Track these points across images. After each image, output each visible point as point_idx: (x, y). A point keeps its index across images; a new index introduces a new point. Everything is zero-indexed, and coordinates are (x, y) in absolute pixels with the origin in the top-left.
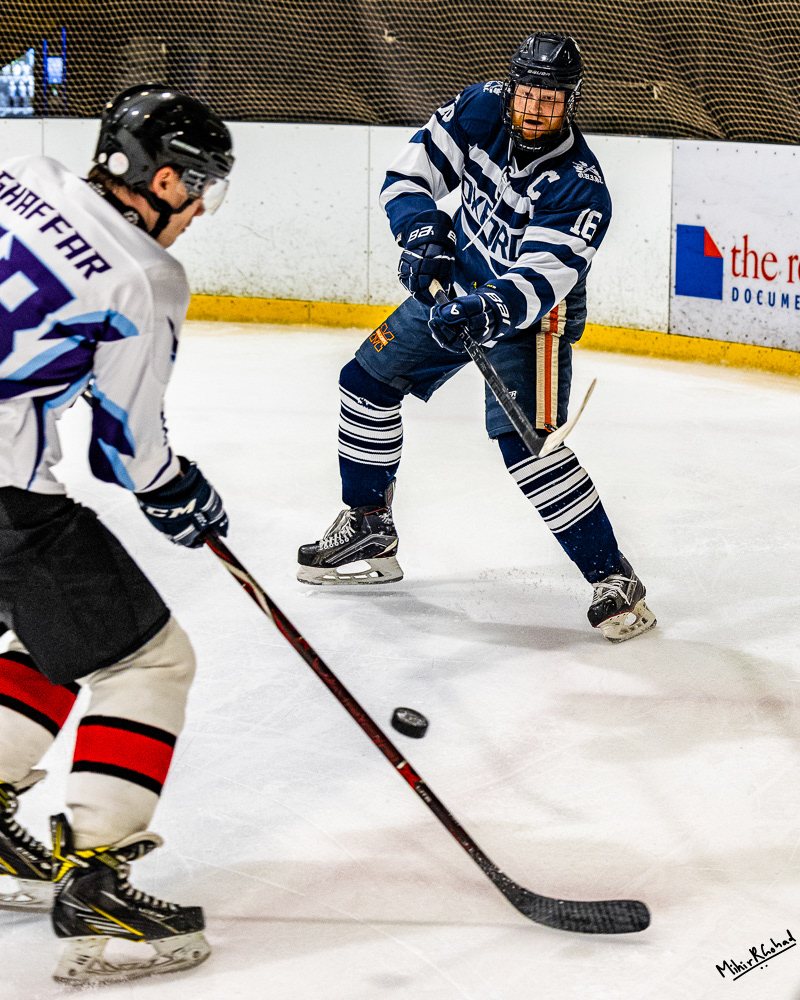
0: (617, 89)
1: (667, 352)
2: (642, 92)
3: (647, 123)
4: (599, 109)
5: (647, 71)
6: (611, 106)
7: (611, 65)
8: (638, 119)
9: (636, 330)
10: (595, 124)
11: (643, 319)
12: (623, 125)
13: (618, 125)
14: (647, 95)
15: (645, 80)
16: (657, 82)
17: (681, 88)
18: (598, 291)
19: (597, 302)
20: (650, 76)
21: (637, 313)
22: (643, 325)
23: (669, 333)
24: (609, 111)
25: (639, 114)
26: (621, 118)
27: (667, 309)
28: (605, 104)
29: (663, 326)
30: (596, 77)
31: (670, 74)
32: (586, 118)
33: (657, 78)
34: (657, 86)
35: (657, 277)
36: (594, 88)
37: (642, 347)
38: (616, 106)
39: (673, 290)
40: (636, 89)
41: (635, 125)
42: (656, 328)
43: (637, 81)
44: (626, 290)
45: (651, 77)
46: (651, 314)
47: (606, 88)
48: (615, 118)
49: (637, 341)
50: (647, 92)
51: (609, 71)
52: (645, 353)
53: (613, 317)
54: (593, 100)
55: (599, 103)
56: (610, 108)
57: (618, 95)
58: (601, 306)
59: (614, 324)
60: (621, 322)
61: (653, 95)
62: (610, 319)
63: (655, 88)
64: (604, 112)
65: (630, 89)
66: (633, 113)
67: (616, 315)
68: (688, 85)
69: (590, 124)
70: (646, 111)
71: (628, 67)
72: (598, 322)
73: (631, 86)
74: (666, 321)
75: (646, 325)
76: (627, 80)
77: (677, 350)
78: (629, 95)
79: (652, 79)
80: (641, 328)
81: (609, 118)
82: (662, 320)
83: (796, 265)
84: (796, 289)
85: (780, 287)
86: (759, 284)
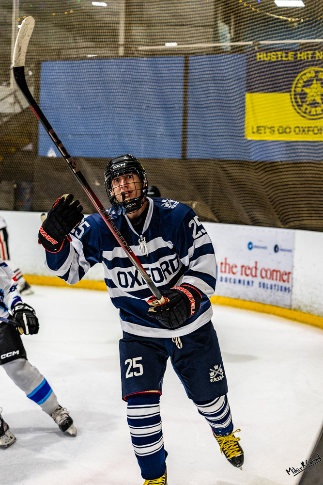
5: (190, 198)
15: (190, 201)
16: (194, 202)
17: (203, 204)
31: (199, 199)
33: (194, 200)
43: (187, 201)
45: (192, 200)
51: (177, 197)
63: (193, 204)
68: (205, 203)
71: (183, 196)
83: (244, 269)
84: (244, 277)
85: (238, 276)
86: (231, 276)
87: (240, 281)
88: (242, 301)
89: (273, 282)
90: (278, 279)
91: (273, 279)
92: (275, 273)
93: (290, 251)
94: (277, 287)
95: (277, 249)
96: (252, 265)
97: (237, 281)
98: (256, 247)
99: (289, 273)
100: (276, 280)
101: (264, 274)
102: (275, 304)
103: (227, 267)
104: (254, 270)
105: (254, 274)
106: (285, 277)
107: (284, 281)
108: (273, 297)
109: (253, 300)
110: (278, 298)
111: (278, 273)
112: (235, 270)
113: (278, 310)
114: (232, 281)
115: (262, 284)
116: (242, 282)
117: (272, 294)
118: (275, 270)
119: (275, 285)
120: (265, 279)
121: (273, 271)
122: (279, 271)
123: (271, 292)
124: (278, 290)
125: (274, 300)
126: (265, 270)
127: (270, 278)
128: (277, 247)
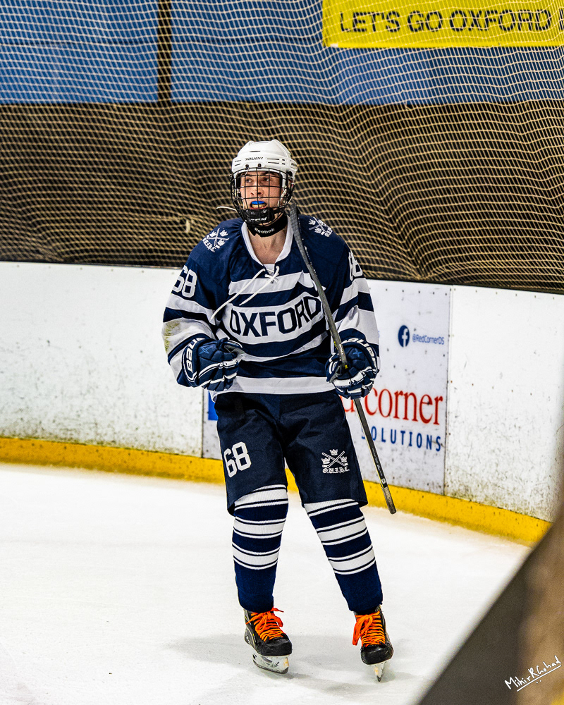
0: (153, 222)
1: (200, 474)
2: (175, 226)
3: (181, 255)
4: (136, 242)
5: (180, 205)
6: (146, 239)
7: (146, 199)
8: (172, 252)
9: (171, 454)
10: (132, 257)
11: (178, 444)
12: (158, 257)
13: (153, 257)
14: (180, 229)
15: (179, 214)
16: (190, 216)
17: (212, 222)
18: (136, 417)
19: (134, 428)
20: (183, 210)
21: (172, 438)
22: (178, 450)
23: (202, 457)
24: (145, 244)
25: (173, 246)
26: (156, 251)
27: (201, 434)
28: (141, 237)
29: (197, 450)
30: (132, 211)
31: (202, 208)
32: (123, 250)
33: (190, 212)
34: (190, 219)
35: (191, 403)
36: (131, 221)
37: (177, 471)
38: (152, 239)
39: (206, 416)
40: (170, 223)
41: (169, 257)
42: (190, 453)
43: (171, 215)
44: (162, 416)
45: (184, 212)
46: (185, 439)
47: (141, 222)
48: (150, 251)
49: (173, 465)
50: (181, 226)
51: (144, 205)
52: (179, 476)
53: (149, 442)
54: (130, 233)
55: (135, 236)
56: (146, 241)
57: (153, 228)
58: (139, 431)
59: (150, 449)
60: (157, 446)
61: (185, 228)
62: (146, 444)
63: (187, 222)
64: (140, 245)
65: (164, 223)
66: (168, 246)
67: (152, 440)
68: (219, 219)
69: (126, 256)
70: (180, 244)
71: (163, 201)
72: (135, 447)
73: (166, 220)
74: (200, 446)
75: (181, 449)
76: (161, 214)
77: (210, 473)
78: (164, 229)
79: (185, 213)
80: (176, 452)
81: (145, 251)
82: (196, 445)
89: (399, 425)
90: (410, 415)
91: (396, 416)
92: (401, 399)
93: (439, 340)
94: (407, 436)
95: (405, 337)
99: (439, 399)
100: (406, 418)
102: (403, 482)
106: (428, 411)
107: (426, 421)
108: (398, 463)
110: (412, 466)
111: (411, 399)
117: (396, 455)
118: (401, 393)
119: (403, 432)
120: (378, 415)
121: (397, 394)
122: (412, 394)
123: (393, 450)
124: (410, 445)
125: (401, 472)
126: (376, 394)
127: (389, 415)
128: (406, 331)
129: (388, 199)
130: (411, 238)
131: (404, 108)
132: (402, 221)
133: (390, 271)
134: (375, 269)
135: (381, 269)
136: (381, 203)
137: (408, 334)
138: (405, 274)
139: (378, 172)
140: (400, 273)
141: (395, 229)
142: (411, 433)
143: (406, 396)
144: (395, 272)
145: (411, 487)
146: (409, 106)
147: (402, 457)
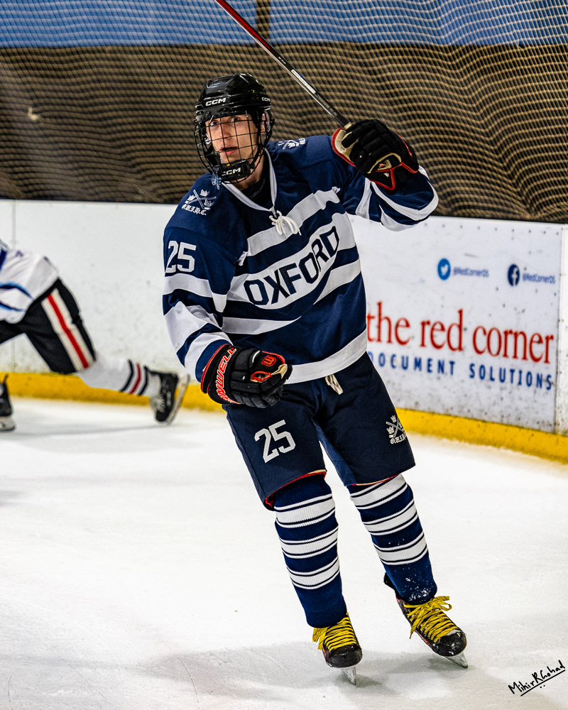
83: (428, 329)
84: (428, 353)
85: (413, 350)
86: (395, 348)
87: (418, 363)
88: (427, 417)
89: (508, 363)
90: (520, 353)
91: (505, 355)
92: (511, 338)
93: (550, 279)
94: (516, 375)
95: (514, 276)
96: (450, 318)
97: (411, 363)
98: (458, 271)
99: (549, 338)
100: (515, 357)
101: (481, 343)
102: (512, 420)
103: (385, 324)
104: (455, 331)
105: (455, 343)
106: (539, 350)
107: (536, 360)
108: (507, 401)
109: (455, 412)
110: (522, 405)
111: (520, 338)
112: (404, 334)
113: (521, 437)
114: (398, 362)
115: (476, 369)
116: (424, 364)
118: (511, 332)
119: (512, 371)
120: (486, 354)
121: (506, 333)
122: (522, 333)
123: (502, 389)
124: (520, 383)
125: (510, 411)
126: (485, 332)
127: (498, 353)
128: (515, 270)
129: (498, 139)
130: (521, 177)
131: (516, 48)
132: (512, 160)
133: (499, 210)
134: (484, 208)
135: (489, 209)
136: (491, 143)
137: (518, 273)
138: (514, 213)
139: (488, 112)
140: (509, 212)
141: (505, 169)
142: (520, 372)
143: (516, 335)
144: (503, 211)
145: (520, 425)
146: (521, 46)
147: (511, 395)
